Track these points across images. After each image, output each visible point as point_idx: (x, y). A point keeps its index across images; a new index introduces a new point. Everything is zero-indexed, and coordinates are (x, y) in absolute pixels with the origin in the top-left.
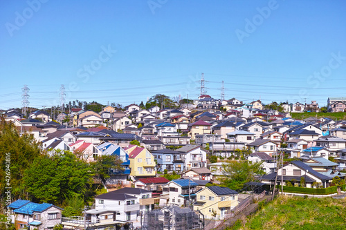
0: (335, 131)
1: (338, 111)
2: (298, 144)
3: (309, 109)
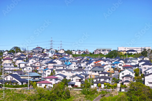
0: (73, 62)
1: (97, 53)
2: (42, 67)
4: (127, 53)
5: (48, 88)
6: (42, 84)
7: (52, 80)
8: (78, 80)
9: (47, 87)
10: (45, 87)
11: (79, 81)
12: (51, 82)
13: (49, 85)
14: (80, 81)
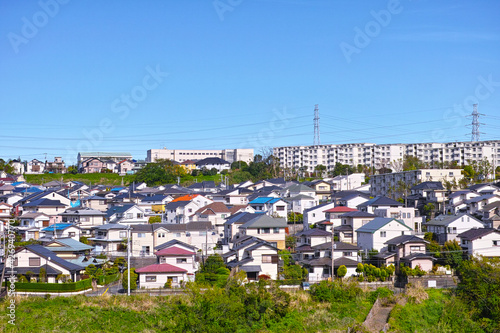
0: (89, 200)
1: (92, 171)
2: (36, 220)
3: (51, 168)
4: (197, 168)
5: (176, 287)
6: (158, 276)
7: (185, 260)
8: (270, 258)
9: (173, 284)
10: (167, 286)
11: (273, 262)
12: (182, 266)
13: (180, 277)
14: (275, 259)
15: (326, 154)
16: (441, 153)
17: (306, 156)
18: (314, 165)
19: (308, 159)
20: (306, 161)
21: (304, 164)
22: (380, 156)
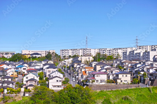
15: (72, 52)
16: (106, 51)
17: (66, 52)
18: (68, 55)
19: (66, 53)
20: (66, 54)
21: (65, 55)
22: (88, 52)
